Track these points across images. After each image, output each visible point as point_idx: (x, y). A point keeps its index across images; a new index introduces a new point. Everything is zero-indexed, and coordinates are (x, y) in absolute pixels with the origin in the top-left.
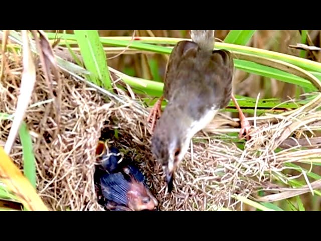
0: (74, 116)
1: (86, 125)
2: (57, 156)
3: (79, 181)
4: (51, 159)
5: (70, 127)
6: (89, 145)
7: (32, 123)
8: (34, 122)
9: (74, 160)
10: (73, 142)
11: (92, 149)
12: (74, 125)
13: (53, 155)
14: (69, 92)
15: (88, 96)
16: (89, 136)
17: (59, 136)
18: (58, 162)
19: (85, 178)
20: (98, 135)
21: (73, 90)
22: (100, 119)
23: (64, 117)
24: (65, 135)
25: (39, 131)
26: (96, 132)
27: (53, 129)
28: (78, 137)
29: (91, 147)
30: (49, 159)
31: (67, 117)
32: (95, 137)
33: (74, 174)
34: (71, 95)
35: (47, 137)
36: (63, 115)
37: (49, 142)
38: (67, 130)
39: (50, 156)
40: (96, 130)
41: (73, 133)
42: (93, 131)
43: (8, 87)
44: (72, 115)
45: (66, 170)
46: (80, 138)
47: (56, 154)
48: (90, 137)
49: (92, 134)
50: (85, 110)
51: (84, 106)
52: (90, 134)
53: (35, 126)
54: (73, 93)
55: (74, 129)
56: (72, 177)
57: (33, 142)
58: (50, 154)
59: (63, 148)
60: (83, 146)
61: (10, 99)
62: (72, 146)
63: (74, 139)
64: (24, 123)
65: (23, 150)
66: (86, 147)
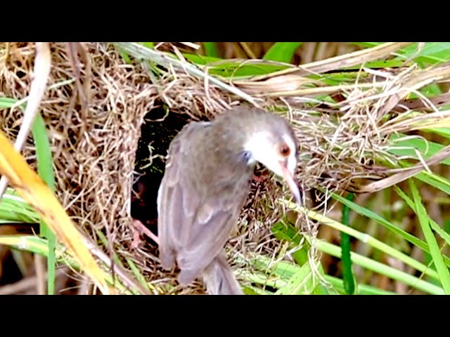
0: (106, 109)
1: (121, 121)
2: (84, 161)
3: (112, 193)
4: (76, 164)
5: (100, 122)
6: (126, 147)
7: (49, 117)
8: (52, 116)
9: (105, 166)
10: (103, 141)
11: (130, 152)
12: (106, 120)
13: (78, 159)
14: (96, 75)
16: (125, 135)
17: (86, 134)
18: (84, 168)
19: (119, 190)
20: (138, 134)
21: (103, 71)
22: (139, 112)
23: (92, 110)
24: (94, 132)
25: (61, 129)
26: (136, 131)
27: (79, 126)
28: (111, 136)
29: (128, 149)
30: (72, 164)
31: (95, 108)
32: (133, 138)
33: (106, 183)
34: (100, 79)
35: (73, 136)
36: (91, 107)
37: (73, 142)
38: (97, 127)
39: (73, 161)
40: (135, 126)
41: (104, 130)
42: (131, 128)
43: (15, 71)
44: (102, 106)
45: (96, 178)
46: (114, 137)
47: (83, 158)
48: (127, 137)
49: (130, 132)
50: (118, 101)
51: (116, 91)
52: (128, 132)
53: (55, 122)
54: (103, 77)
55: (105, 126)
56: (103, 188)
57: (51, 142)
58: (74, 158)
59: (91, 150)
60: (117, 149)
61: (18, 86)
62: (103, 147)
63: (105, 139)
64: (41, 119)
65: (37, 153)
66: (121, 148)
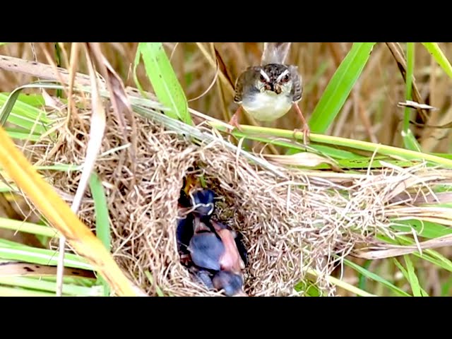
0: (153, 165)
1: (166, 174)
2: (134, 211)
3: (160, 238)
4: (127, 213)
5: (148, 176)
6: (169, 196)
7: (104, 172)
8: (107, 172)
9: (153, 214)
10: (150, 193)
11: (173, 201)
12: (153, 175)
13: (128, 208)
14: (145, 137)
15: (167, 141)
16: (169, 186)
17: (135, 187)
18: (135, 217)
19: (166, 235)
20: (180, 185)
21: (150, 135)
22: (182, 167)
23: (140, 166)
24: (142, 186)
25: (113, 182)
26: (178, 182)
27: (129, 179)
28: (157, 188)
29: (172, 199)
30: (124, 214)
31: (144, 165)
32: (176, 188)
33: (153, 229)
34: (148, 141)
35: (123, 189)
36: (140, 163)
37: (124, 194)
38: (144, 180)
39: (125, 210)
40: (178, 179)
41: (152, 183)
42: (174, 180)
43: (76, 134)
44: (149, 163)
45: (144, 225)
46: (159, 189)
47: (133, 208)
48: (171, 188)
49: (174, 184)
50: (164, 157)
51: (163, 153)
52: (171, 183)
53: (108, 176)
54: (150, 139)
55: (152, 180)
56: (151, 233)
57: (107, 195)
58: (126, 208)
59: (141, 200)
60: (163, 198)
61: (79, 147)
62: (150, 198)
63: (153, 190)
64: (96, 174)
65: (95, 204)
66: (166, 198)
